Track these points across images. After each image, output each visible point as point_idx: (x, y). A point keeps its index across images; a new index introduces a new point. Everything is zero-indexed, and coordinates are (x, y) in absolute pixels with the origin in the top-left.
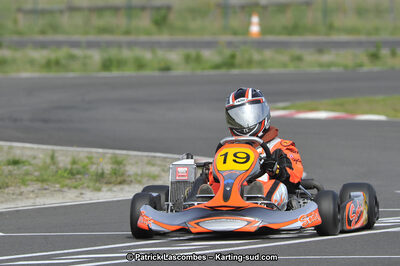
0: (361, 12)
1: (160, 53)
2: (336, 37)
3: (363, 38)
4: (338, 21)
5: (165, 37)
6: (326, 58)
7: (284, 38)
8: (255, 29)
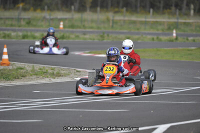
0: (92, 21)
1: (33, 33)
2: (88, 30)
3: (96, 30)
4: (86, 24)
5: (31, 28)
6: (87, 36)
7: (71, 29)
8: (61, 26)
